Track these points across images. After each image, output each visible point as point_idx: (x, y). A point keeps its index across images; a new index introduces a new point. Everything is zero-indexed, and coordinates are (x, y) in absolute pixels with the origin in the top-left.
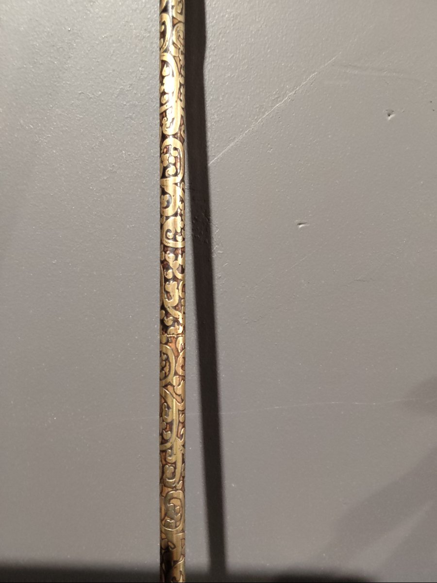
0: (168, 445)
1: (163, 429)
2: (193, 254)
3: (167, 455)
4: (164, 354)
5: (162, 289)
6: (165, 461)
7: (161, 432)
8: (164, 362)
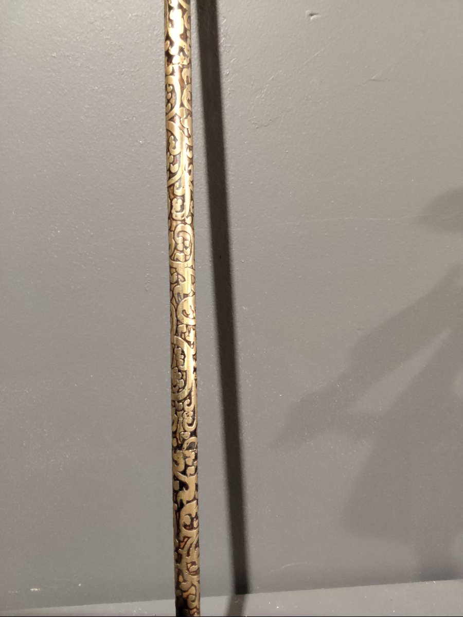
0: (177, 177)
1: (170, 163)
2: (198, 48)
3: (175, 188)
4: (169, 85)
5: (166, 19)
6: (174, 194)
7: (168, 167)
8: (170, 94)
